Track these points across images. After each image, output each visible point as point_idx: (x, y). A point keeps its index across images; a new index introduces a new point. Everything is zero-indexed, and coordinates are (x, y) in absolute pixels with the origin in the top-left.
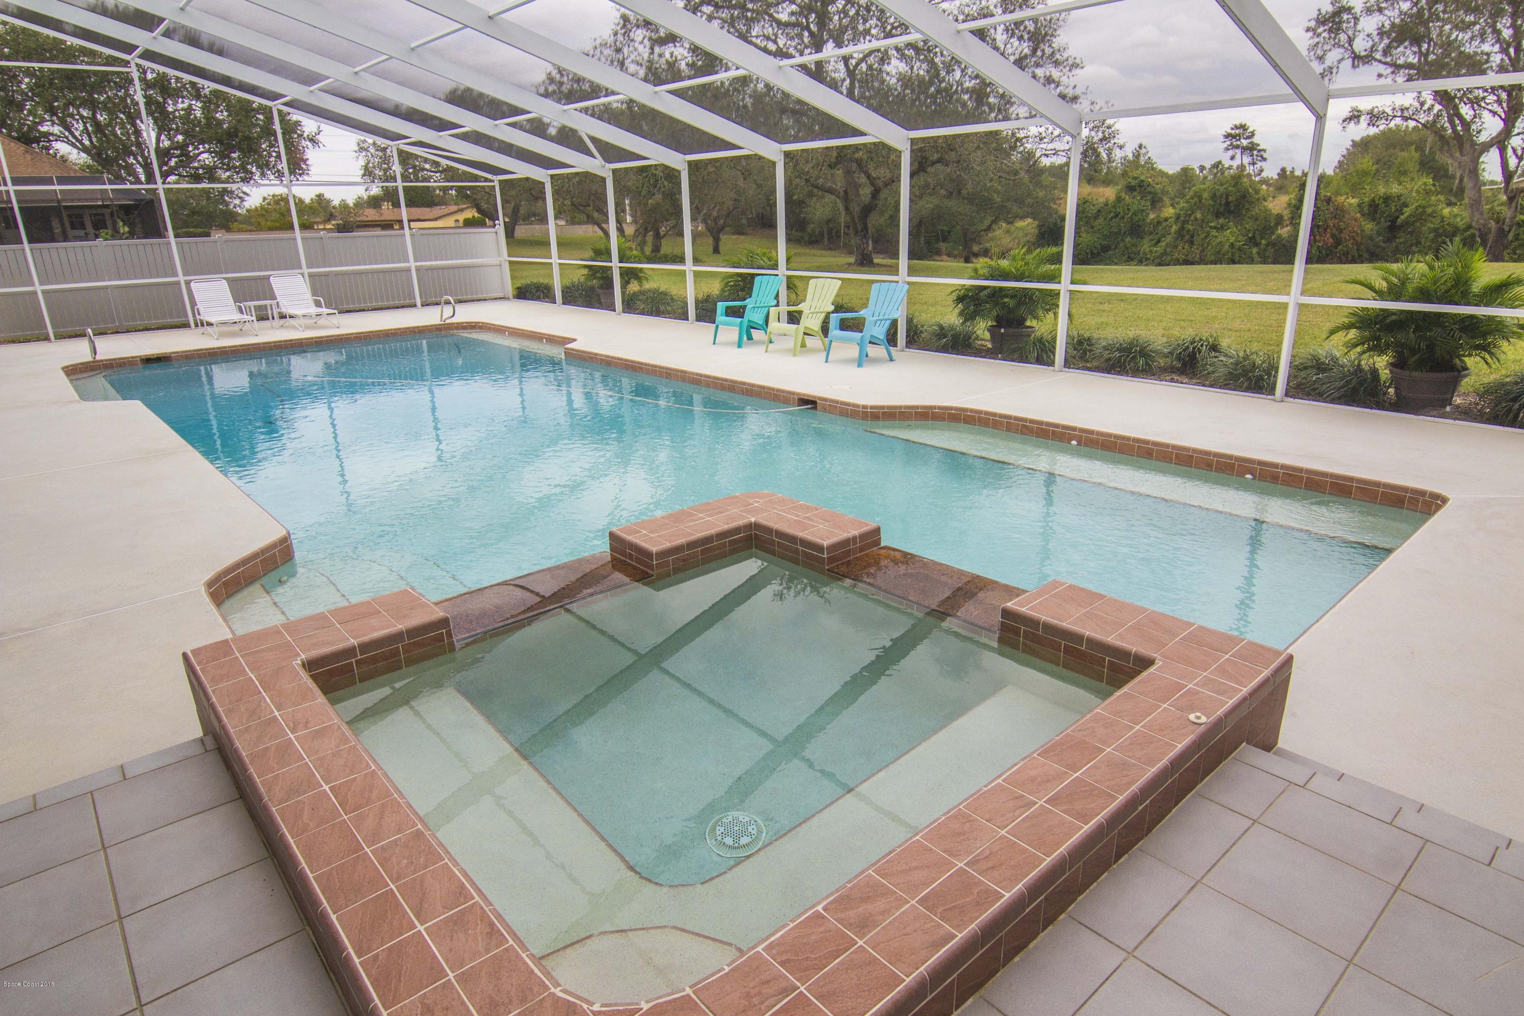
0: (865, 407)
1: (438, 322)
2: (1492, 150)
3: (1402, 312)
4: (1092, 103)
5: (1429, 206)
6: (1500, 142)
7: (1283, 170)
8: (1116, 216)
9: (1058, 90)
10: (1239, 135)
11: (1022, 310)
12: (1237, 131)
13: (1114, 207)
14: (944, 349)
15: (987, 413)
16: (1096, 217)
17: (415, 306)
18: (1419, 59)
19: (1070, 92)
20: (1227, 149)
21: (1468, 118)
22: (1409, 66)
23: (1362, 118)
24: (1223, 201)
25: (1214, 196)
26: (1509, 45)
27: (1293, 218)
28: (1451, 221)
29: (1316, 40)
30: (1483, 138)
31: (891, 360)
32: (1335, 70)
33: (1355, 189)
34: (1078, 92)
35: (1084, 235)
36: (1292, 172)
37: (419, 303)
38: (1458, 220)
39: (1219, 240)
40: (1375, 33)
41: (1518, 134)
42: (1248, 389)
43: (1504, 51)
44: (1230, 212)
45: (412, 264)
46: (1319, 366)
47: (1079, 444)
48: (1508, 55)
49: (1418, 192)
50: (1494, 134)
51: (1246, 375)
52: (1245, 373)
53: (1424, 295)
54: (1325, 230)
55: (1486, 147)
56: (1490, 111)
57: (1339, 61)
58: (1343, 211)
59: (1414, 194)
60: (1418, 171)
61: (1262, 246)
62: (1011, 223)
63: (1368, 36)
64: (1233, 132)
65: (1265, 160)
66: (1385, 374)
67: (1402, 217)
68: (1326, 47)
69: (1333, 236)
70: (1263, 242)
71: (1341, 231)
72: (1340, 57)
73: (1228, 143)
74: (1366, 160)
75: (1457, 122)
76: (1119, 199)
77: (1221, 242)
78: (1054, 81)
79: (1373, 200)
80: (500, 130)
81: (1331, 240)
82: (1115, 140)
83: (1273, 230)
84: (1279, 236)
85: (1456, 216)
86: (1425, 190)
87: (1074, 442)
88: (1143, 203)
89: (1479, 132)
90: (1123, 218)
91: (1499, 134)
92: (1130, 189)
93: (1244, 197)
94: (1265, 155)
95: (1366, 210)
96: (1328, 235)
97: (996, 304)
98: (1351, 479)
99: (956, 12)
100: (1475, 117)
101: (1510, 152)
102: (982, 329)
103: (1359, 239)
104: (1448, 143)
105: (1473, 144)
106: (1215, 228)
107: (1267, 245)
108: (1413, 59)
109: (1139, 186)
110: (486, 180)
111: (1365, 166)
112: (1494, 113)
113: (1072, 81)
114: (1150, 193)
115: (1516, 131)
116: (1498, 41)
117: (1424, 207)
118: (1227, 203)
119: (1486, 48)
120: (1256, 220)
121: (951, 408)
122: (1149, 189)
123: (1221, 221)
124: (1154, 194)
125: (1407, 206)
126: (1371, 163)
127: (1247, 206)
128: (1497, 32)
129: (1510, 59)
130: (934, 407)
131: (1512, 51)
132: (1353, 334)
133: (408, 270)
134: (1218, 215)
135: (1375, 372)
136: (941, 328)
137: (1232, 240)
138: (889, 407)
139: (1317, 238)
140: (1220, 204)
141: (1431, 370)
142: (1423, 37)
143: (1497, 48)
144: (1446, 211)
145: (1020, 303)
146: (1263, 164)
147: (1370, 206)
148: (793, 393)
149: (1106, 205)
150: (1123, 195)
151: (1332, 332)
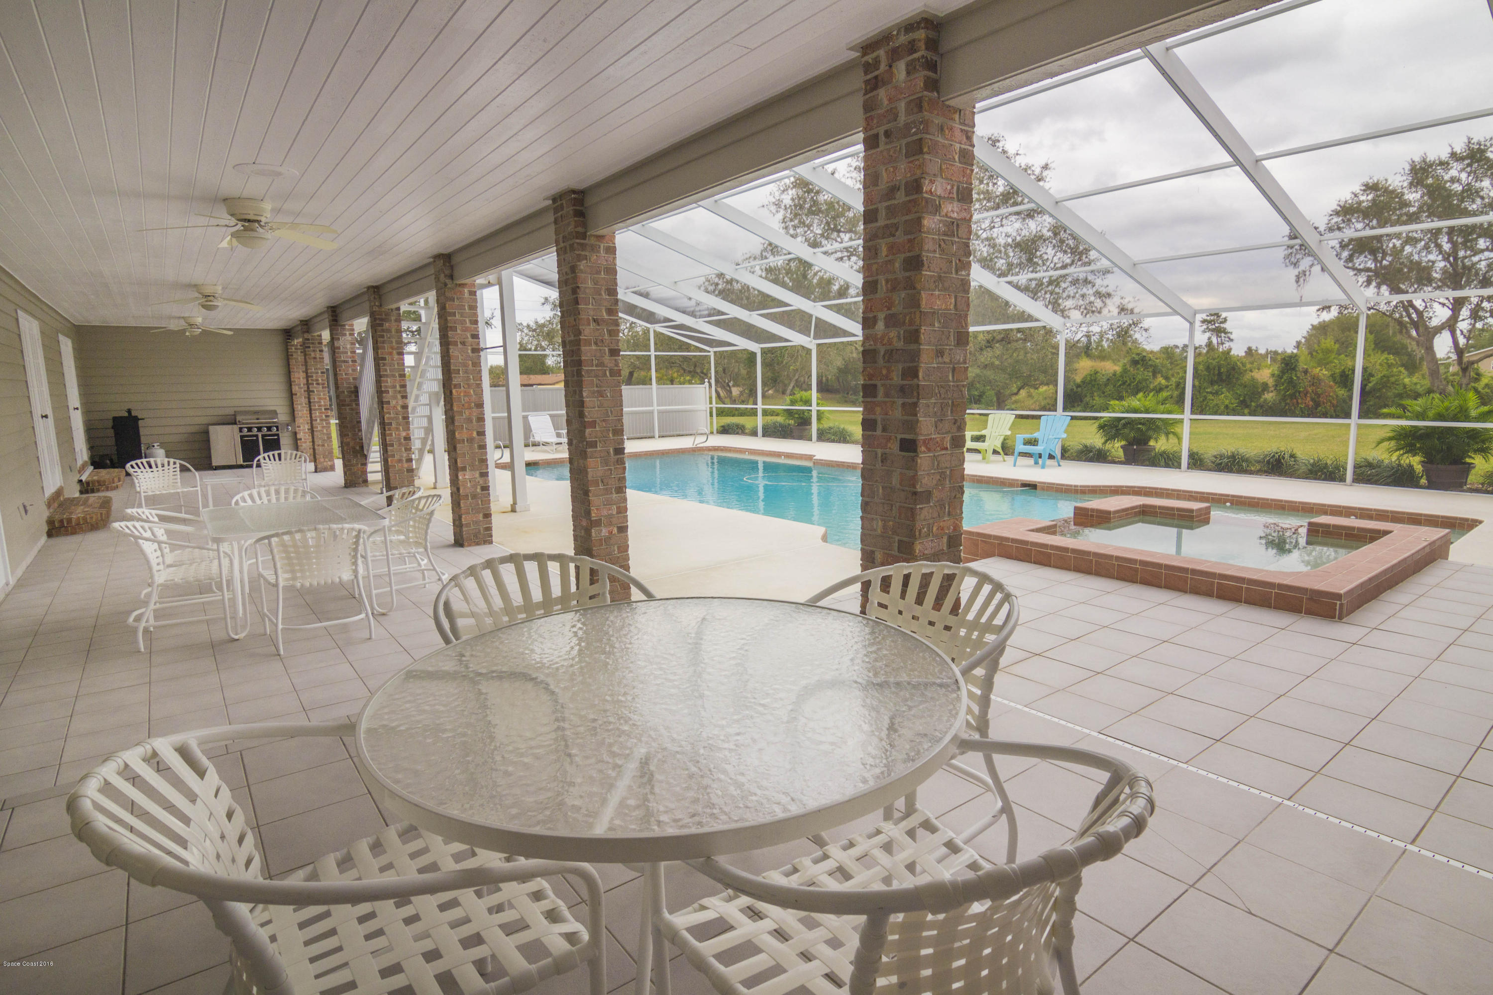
0: (1075, 486)
1: (691, 446)
2: (1443, 332)
3: (1427, 427)
4: (1122, 298)
5: (1392, 376)
6: (1451, 325)
7: (1250, 349)
8: (1124, 383)
9: (1094, 289)
10: (1214, 321)
11: (1150, 433)
12: (1212, 318)
13: (1122, 376)
14: (1091, 460)
15: (1161, 489)
16: (1106, 385)
17: (653, 437)
18: (1376, 265)
19: (1103, 290)
20: (1204, 332)
21: (1421, 308)
22: (1368, 270)
23: (1332, 308)
24: (1217, 372)
25: (1208, 368)
26: (1449, 256)
27: (1276, 385)
28: (1413, 387)
29: (1290, 251)
30: (1435, 322)
31: (1059, 465)
32: (1307, 273)
33: (1322, 363)
34: (1110, 290)
35: (1097, 398)
36: (1256, 351)
37: (657, 435)
38: (1418, 387)
39: (1215, 402)
40: (1338, 246)
41: (1463, 320)
42: (1325, 479)
43: (1446, 259)
44: (1222, 381)
45: (656, 408)
46: (1370, 465)
47: (1232, 504)
48: (1449, 262)
49: (1381, 365)
50: (1444, 320)
51: (1322, 471)
52: (1321, 470)
53: (1440, 417)
54: (1306, 395)
55: (1438, 330)
56: (1440, 303)
57: (1311, 266)
58: (1319, 380)
59: (1378, 367)
60: (1373, 350)
61: (1253, 408)
62: (1037, 389)
63: (1332, 248)
64: (1208, 318)
65: (1232, 340)
66: (1418, 468)
67: (1370, 385)
68: (1298, 256)
69: (1313, 400)
70: (1253, 404)
71: (1319, 396)
72: (1311, 263)
73: (1205, 327)
74: (1328, 340)
75: (1411, 311)
76: (1125, 371)
77: (1217, 404)
78: (1090, 282)
79: (1343, 371)
80: (755, 319)
81: (1311, 403)
82: (1141, 325)
83: (1260, 395)
84: (1265, 400)
85: (1416, 384)
86: (1387, 363)
87: (1228, 504)
88: (1146, 373)
89: (1431, 318)
90: (1129, 385)
91: (1449, 320)
92: (1135, 363)
93: (1233, 369)
94: (1232, 337)
95: (1338, 379)
96: (1308, 399)
97: (1132, 429)
98: (1421, 515)
99: (1015, 234)
100: (1426, 307)
101: (1458, 332)
102: (1117, 447)
103: (1335, 402)
104: (1406, 328)
105: (1427, 328)
106: (1211, 393)
107: (1257, 407)
108: (1371, 265)
109: (1142, 360)
110: (705, 351)
111: (1328, 345)
112: (1444, 305)
113: (1105, 283)
114: (1151, 366)
115: (1461, 318)
116: (1441, 253)
117: (1388, 377)
118: (1220, 374)
119: (1432, 257)
120: (1245, 386)
121: (1134, 487)
122: (1150, 363)
123: (1216, 387)
124: (1155, 366)
125: (1373, 376)
126: (1333, 343)
127: (1236, 375)
128: (1439, 246)
129: (1451, 265)
130: (1123, 487)
131: (1451, 259)
132: (1393, 443)
133: (652, 412)
134: (1212, 383)
135: (1411, 466)
136: (1086, 446)
137: (1227, 402)
138: (1092, 486)
139: (1300, 401)
140: (1214, 374)
141: (1451, 464)
142: (1379, 248)
143: (1440, 257)
144: (1407, 381)
145: (1149, 429)
146: (1231, 344)
147: (1341, 376)
148: (1017, 480)
149: (1114, 375)
150: (1128, 366)
151: (1379, 443)
